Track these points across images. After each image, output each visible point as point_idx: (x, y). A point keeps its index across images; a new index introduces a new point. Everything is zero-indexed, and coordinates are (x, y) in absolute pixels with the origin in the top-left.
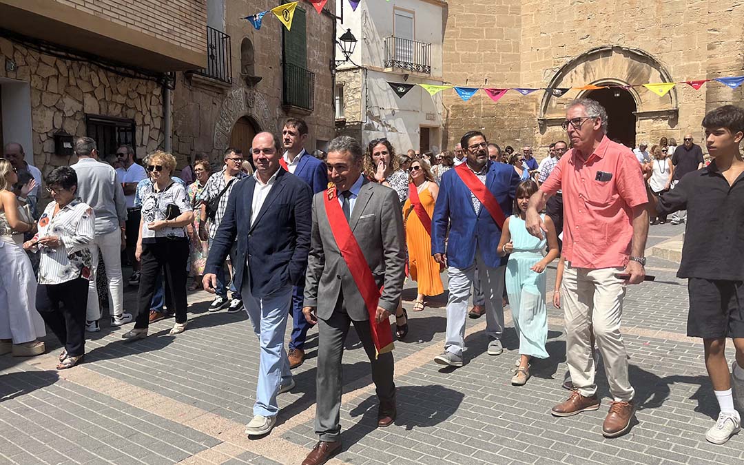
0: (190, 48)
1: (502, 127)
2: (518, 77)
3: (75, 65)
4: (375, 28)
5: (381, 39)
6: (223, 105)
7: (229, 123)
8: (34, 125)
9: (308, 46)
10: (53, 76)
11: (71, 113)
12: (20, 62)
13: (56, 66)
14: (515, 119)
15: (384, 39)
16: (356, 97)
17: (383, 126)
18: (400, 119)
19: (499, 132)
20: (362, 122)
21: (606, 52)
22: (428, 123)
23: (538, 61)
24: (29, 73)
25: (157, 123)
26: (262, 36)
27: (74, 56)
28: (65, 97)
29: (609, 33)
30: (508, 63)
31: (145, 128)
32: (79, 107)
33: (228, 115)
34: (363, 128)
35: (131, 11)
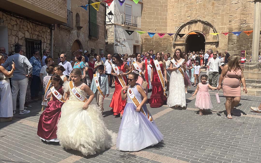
0: (62, 16)
1: (161, 46)
2: (166, 29)
3: (22, 21)
4: (119, 11)
5: (121, 14)
6: (70, 36)
7: (72, 42)
8: (9, 41)
9: (97, 16)
10: (15, 24)
11: (21, 38)
12: (5, 19)
13: (16, 21)
14: (165, 43)
15: (122, 14)
16: (112, 34)
17: (121, 45)
18: (127, 42)
19: (160, 48)
20: (114, 43)
21: (196, 22)
22: (136, 44)
23: (173, 24)
24: (7, 23)
25: (49, 42)
26: (82, 12)
27: (22, 18)
28: (19, 32)
29: (197, 15)
30: (163, 24)
31: (45, 43)
32: (23, 35)
33: (71, 39)
34: (114, 45)
35: (43, 3)
